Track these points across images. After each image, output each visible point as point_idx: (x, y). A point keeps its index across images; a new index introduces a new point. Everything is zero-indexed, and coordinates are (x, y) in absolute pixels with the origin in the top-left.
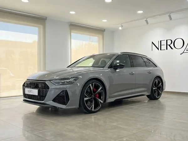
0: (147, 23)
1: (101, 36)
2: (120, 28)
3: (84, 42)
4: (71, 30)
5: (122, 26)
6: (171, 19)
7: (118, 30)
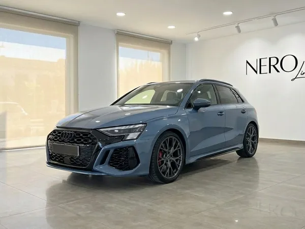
0: (239, 31)
1: (165, 52)
2: (196, 39)
3: (139, 61)
4: (118, 41)
5: (199, 36)
6: (276, 24)
7: (193, 41)
